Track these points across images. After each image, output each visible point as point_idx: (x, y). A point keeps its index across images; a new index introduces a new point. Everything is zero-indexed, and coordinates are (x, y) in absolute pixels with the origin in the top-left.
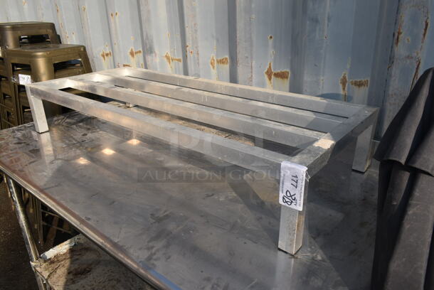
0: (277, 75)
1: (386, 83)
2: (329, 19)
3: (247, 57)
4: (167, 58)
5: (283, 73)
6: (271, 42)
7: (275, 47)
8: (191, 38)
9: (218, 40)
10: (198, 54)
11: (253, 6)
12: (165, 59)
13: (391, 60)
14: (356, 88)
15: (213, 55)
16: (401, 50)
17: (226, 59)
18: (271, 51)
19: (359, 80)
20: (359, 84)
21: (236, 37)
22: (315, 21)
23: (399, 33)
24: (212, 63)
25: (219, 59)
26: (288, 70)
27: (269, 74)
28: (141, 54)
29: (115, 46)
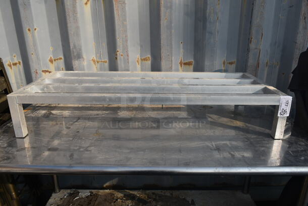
0: (185, 64)
1: (247, 61)
2: (218, 32)
3: (169, 55)
4: (94, 61)
5: (190, 62)
6: (181, 45)
7: (184, 48)
8: (121, 46)
9: (141, 46)
10: (128, 56)
11: (173, 25)
12: (92, 62)
13: (248, 50)
14: (230, 65)
15: (138, 56)
16: (252, 46)
17: (149, 57)
18: (182, 50)
19: (230, 61)
20: (231, 63)
21: (160, 43)
22: (211, 33)
23: (251, 38)
24: (137, 61)
25: (143, 58)
26: (193, 60)
27: (181, 63)
28: (61, 60)
29: (33, 56)
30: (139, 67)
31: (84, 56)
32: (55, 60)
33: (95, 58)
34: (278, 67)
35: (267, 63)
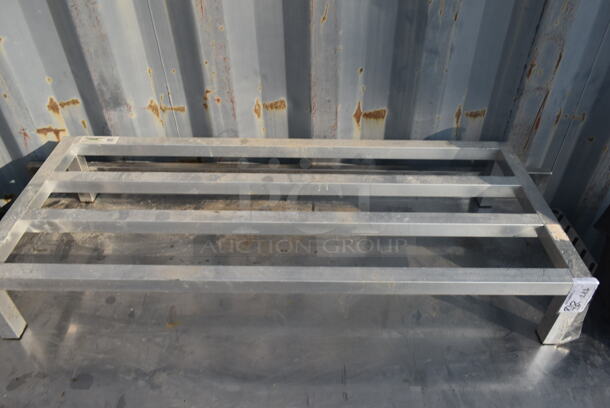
0: (368, 116)
1: (511, 114)
2: (452, 50)
3: (329, 101)
4: (154, 108)
5: (378, 112)
6: (361, 76)
7: (366, 82)
8: (215, 80)
9: (264, 77)
10: (232, 101)
11: (341, 33)
12: (150, 112)
13: (520, 91)
14: (470, 119)
15: (257, 99)
16: (531, 83)
17: (282, 102)
18: (361, 88)
19: (474, 111)
20: (475, 115)
21: (310, 75)
22: (434, 52)
23: (532, 66)
24: (256, 111)
25: (269, 103)
26: (385, 108)
27: (357, 116)
28: (78, 105)
29: (6, 100)
30: (259, 122)
31: (130, 101)
32: (62, 105)
33: (156, 102)
34: (581, 125)
35: (558, 117)
